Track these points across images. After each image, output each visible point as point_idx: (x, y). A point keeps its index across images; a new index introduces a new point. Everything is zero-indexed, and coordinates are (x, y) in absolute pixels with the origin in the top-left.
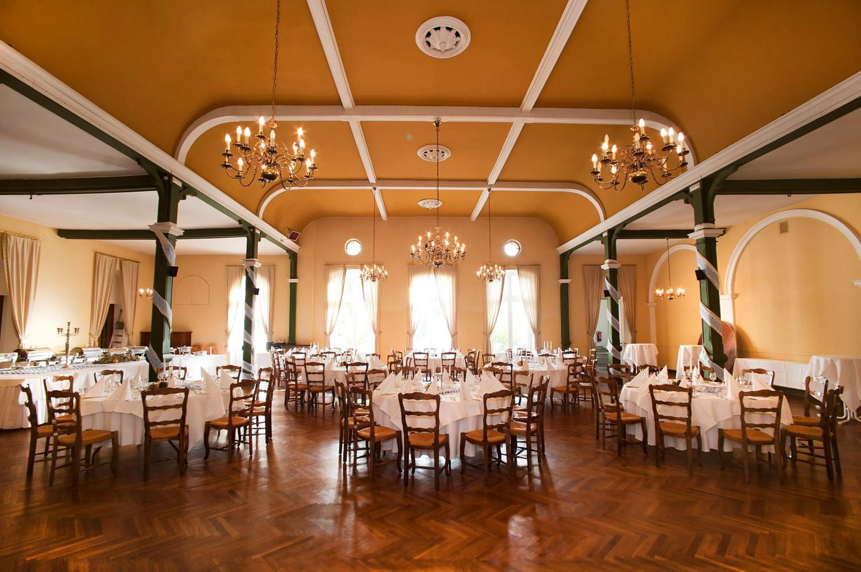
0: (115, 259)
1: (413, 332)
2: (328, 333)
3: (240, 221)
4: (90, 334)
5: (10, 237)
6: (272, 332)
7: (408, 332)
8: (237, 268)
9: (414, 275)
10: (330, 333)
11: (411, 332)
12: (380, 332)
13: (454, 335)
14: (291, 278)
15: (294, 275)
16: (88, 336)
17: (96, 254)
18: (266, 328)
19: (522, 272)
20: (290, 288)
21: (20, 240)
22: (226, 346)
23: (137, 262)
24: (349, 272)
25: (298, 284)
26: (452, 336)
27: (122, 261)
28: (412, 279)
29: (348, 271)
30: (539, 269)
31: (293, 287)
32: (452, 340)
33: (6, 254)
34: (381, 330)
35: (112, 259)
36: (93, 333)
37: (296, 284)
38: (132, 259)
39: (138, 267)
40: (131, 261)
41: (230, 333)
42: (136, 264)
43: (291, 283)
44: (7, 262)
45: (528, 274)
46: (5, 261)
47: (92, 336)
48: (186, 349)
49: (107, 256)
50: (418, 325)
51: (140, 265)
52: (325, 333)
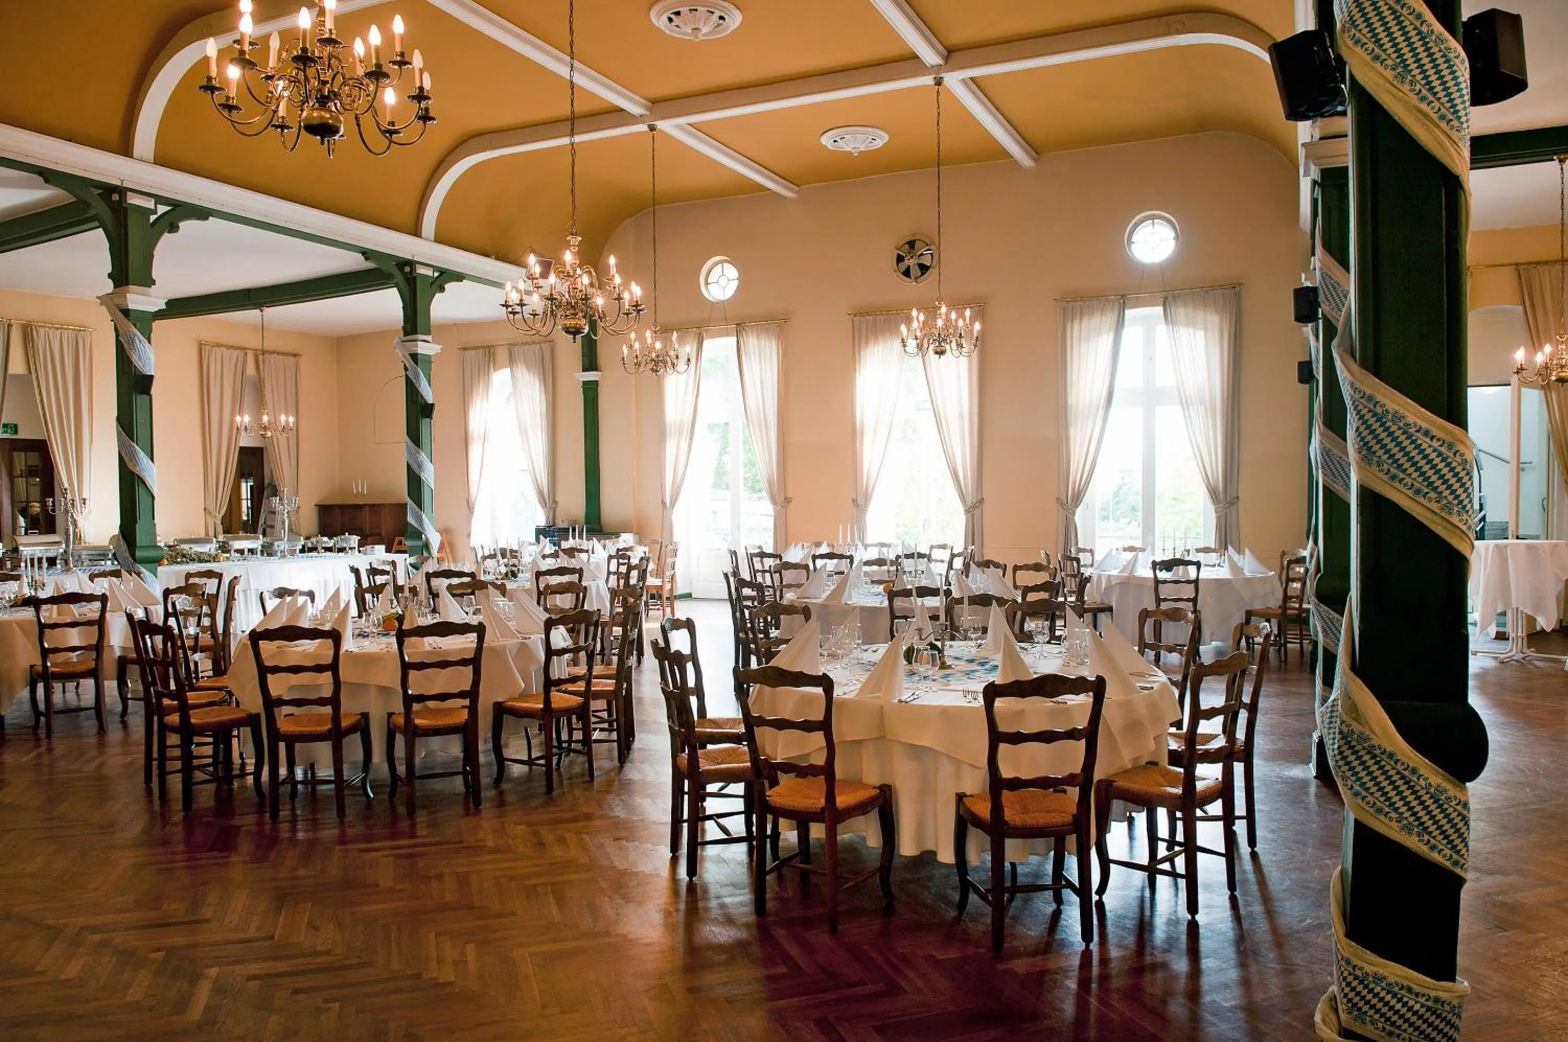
0: (242, 353)
1: (867, 499)
2: (668, 504)
3: (367, 254)
4: (205, 509)
5: (37, 331)
6: (555, 502)
7: (853, 500)
8: (481, 351)
9: (867, 343)
10: (673, 504)
11: (861, 501)
12: (788, 500)
13: (974, 507)
14: (585, 370)
15: (590, 363)
16: (203, 514)
17: (201, 347)
18: (543, 497)
19: (1180, 312)
20: (584, 393)
21: (55, 336)
22: (469, 535)
23: (295, 355)
24: (710, 345)
25: (600, 384)
26: (967, 511)
27: (261, 354)
28: (863, 353)
29: (707, 343)
30: (1238, 298)
31: (591, 392)
32: (967, 519)
33: (35, 364)
34: (789, 495)
35: (236, 353)
36: (211, 507)
37: (596, 383)
38: (282, 350)
39: (297, 365)
40: (278, 353)
41: (474, 504)
42: (292, 359)
43: (585, 383)
44: (37, 378)
45: (1200, 315)
46: (34, 376)
47: (210, 513)
48: (346, 540)
49: (223, 349)
50: (876, 480)
51: (303, 360)
52: (663, 503)
